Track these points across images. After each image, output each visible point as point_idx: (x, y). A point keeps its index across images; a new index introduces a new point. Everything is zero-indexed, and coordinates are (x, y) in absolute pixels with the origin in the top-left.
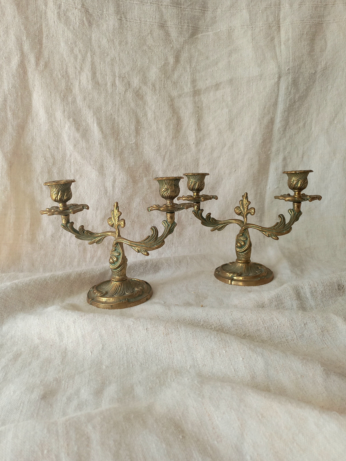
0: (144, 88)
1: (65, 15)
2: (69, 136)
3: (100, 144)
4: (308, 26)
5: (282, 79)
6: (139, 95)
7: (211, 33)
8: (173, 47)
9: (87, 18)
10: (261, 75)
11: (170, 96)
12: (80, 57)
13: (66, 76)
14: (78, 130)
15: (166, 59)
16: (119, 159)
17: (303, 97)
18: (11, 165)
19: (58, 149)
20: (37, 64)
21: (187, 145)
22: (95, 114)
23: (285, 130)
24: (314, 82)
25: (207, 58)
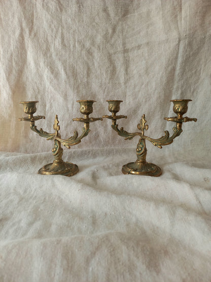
0: (93, 48)
1: (46, 5)
2: (47, 77)
3: (65, 82)
4: (200, 8)
5: (181, 42)
6: (90, 53)
7: (136, 14)
8: (111, 23)
9: (59, 7)
10: (167, 40)
11: (109, 53)
12: (55, 30)
13: (47, 41)
14: (52, 73)
15: (107, 30)
16: (76, 91)
17: (196, 54)
18: (14, 92)
19: (41, 84)
20: (30, 34)
21: (119, 83)
22: (63, 64)
23: (183, 74)
24: (204, 44)
25: (133, 29)
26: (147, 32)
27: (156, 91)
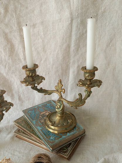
5: (74, 21)
8: (2, 3)
10: (60, 19)
11: (4, 32)
21: (19, 59)
23: (78, 50)
25: (27, 8)
26: (41, 10)
27: (54, 66)
